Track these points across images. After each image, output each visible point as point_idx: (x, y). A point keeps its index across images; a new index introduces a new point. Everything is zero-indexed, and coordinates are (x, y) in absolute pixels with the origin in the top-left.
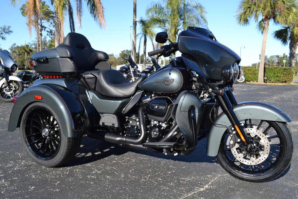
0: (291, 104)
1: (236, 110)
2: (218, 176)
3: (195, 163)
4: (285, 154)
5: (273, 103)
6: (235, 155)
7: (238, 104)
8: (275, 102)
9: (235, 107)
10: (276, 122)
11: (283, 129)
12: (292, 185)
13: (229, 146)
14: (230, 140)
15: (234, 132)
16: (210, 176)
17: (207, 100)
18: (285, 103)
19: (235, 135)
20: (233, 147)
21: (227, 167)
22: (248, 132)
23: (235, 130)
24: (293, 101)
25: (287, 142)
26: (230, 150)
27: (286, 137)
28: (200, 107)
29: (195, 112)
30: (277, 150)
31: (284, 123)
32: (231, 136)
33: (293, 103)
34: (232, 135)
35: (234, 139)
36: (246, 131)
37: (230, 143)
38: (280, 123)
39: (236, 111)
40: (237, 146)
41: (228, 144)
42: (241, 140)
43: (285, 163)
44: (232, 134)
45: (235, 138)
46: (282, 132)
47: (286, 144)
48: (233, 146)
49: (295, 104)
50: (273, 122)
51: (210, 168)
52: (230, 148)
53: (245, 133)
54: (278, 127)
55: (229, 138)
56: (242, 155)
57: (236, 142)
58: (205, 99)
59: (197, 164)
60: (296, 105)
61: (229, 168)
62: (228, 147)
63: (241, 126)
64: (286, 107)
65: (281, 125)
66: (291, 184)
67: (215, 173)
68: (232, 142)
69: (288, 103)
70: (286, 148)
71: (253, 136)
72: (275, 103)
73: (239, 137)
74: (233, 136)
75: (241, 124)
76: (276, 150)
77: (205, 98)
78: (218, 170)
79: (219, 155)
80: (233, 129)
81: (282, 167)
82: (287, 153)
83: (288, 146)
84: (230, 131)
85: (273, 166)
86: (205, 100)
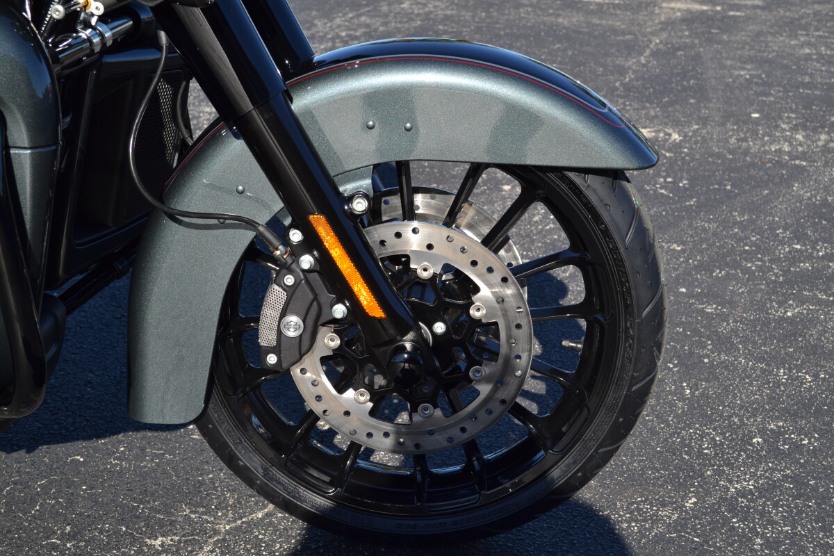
0: (521, 19)
1: (305, 101)
2: (216, 532)
3: (59, 448)
4: (619, 365)
5: (447, 17)
6: (319, 398)
7: (322, 63)
8: (453, 10)
9: (302, 85)
10: (571, 175)
11: (611, 215)
12: (645, 520)
13: (276, 350)
14: (284, 314)
15: (307, 261)
16: (168, 541)
17: (101, 35)
18: (495, 14)
19: (315, 277)
20: (301, 357)
21: (272, 479)
22: (394, 247)
23: (312, 242)
24: (526, 6)
25: (633, 293)
26: (286, 375)
27: (627, 265)
28: (46, 95)
29: (7, 147)
30: (567, 339)
31: (615, 175)
32: (285, 288)
33: (528, 13)
34: (289, 280)
35: (307, 305)
36: (382, 243)
37: (279, 333)
38: (590, 178)
39: (309, 112)
40: (329, 341)
41: (267, 337)
42: (355, 308)
43: (617, 418)
44: (291, 272)
45: (311, 296)
46: (606, 233)
47: (627, 306)
48: (304, 348)
49: (539, 20)
50: (551, 175)
51: (164, 472)
52: (285, 365)
53: (380, 253)
54: (579, 204)
55: (276, 296)
56: (362, 399)
57: (322, 321)
58: (84, 34)
59: (77, 453)
60: (544, 23)
61: (284, 479)
62: (272, 359)
63: (352, 216)
64: (506, 34)
65: (595, 189)
66: (637, 521)
67: (194, 506)
68: (294, 326)
69: (509, 14)
70: (627, 328)
71: (425, 270)
72: (452, 16)
73: (344, 292)
74: (296, 285)
75: (350, 199)
76: (564, 343)
77: (87, 25)
78: (212, 481)
79: (211, 406)
80: (296, 236)
81: (601, 446)
82: (630, 360)
83: (640, 315)
84: (278, 253)
85: (549, 444)
86: (89, 40)
